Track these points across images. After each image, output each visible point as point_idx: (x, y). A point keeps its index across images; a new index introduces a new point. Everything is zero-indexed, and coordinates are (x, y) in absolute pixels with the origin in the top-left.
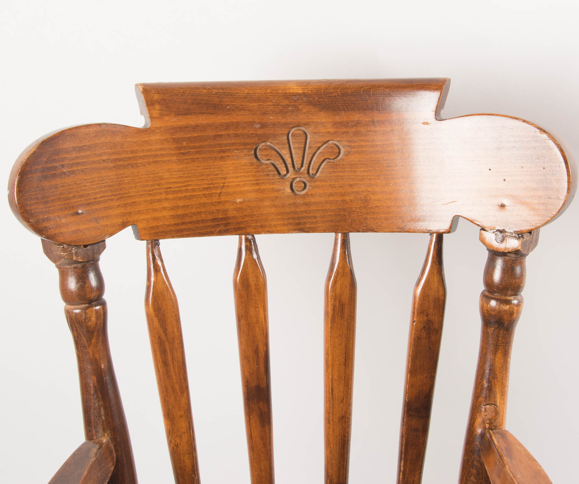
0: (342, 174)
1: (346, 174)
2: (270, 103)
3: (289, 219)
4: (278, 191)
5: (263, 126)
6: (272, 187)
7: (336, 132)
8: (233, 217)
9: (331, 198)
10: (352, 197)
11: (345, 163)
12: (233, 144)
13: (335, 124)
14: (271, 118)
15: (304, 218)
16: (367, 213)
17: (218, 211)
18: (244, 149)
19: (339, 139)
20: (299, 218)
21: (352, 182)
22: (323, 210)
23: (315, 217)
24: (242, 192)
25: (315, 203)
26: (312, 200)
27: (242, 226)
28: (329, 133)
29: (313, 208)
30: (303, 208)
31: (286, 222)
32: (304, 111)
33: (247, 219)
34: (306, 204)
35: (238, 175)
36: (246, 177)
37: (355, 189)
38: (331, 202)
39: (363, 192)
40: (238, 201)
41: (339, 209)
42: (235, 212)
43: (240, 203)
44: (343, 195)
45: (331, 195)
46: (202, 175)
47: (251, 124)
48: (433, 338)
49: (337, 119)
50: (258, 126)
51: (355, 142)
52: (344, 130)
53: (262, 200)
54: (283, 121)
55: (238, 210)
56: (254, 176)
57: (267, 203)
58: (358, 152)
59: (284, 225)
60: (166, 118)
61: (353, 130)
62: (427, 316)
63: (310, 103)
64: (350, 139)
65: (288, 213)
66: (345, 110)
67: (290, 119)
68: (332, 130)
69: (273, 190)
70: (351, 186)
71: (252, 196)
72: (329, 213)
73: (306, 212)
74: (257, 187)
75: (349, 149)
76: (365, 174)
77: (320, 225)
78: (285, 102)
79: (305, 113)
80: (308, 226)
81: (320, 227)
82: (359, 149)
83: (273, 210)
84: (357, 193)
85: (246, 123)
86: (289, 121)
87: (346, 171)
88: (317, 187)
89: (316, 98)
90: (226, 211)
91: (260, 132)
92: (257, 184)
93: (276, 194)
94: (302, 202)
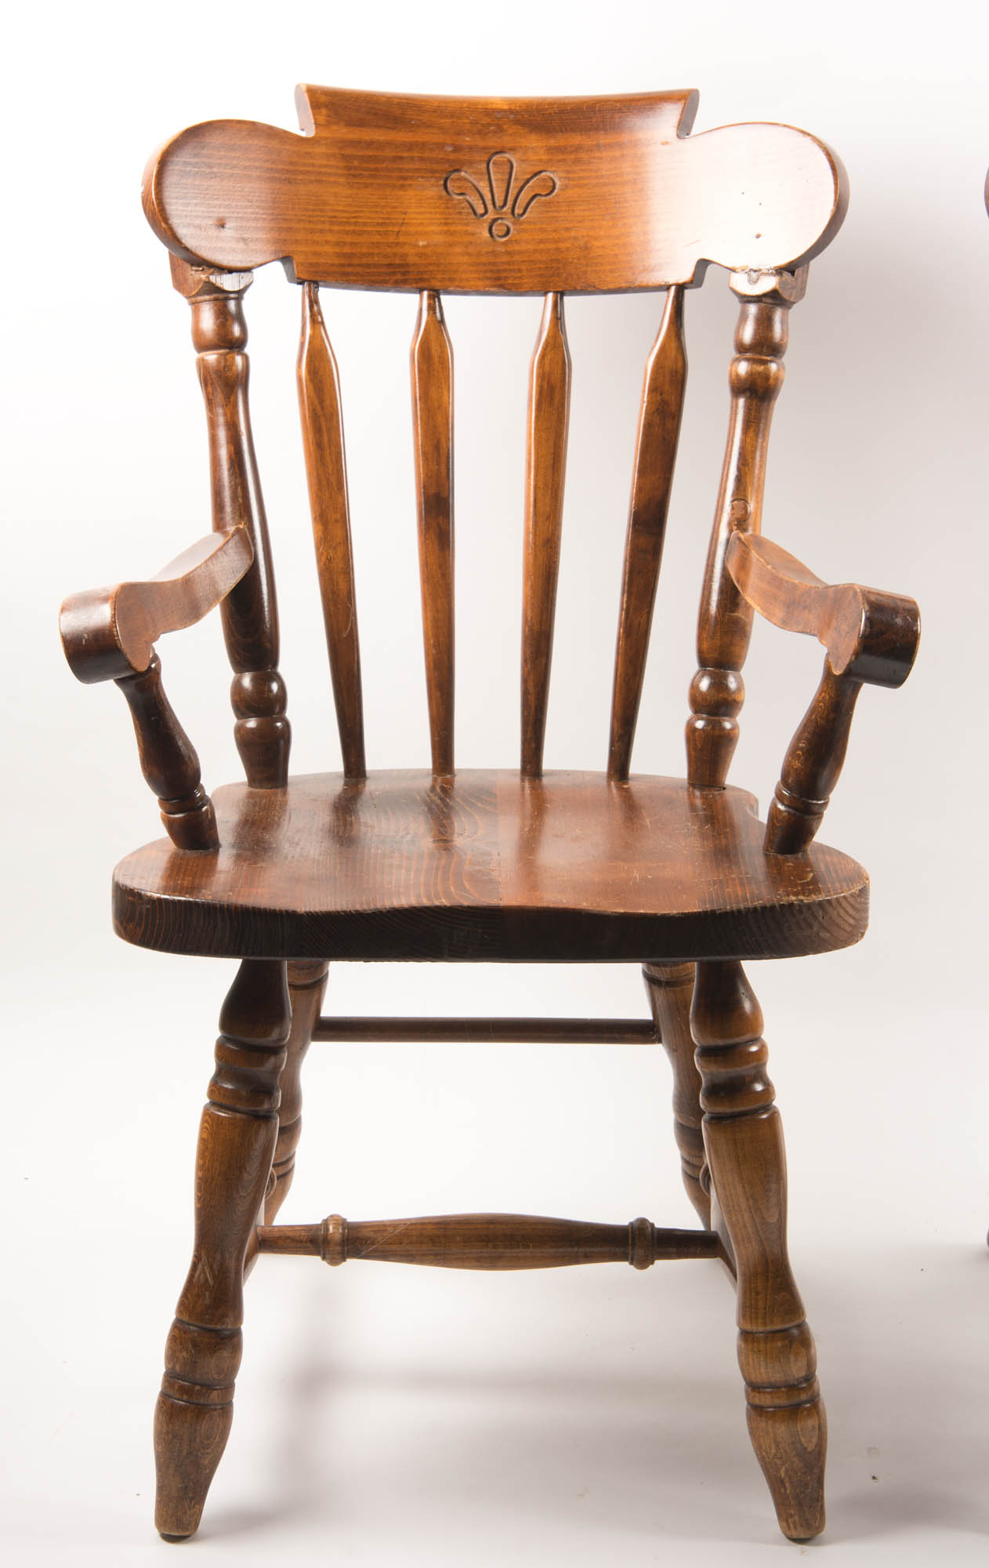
0: (555, 214)
1: (561, 214)
2: (467, 121)
3: (486, 271)
4: (473, 234)
5: (457, 149)
6: (464, 228)
7: (550, 160)
8: (414, 265)
9: (542, 246)
10: (568, 245)
11: (560, 200)
12: (416, 170)
13: (549, 150)
14: (467, 139)
15: (505, 271)
16: (587, 265)
17: (395, 254)
18: (432, 177)
19: (554, 169)
20: (498, 271)
21: (567, 226)
22: (531, 261)
23: (520, 271)
24: (426, 233)
25: (520, 253)
26: (517, 248)
27: (425, 276)
28: (541, 161)
29: (517, 258)
30: (504, 259)
31: (481, 275)
32: (510, 131)
33: (431, 268)
34: (509, 253)
35: (423, 210)
36: (431, 213)
37: (573, 234)
38: (542, 251)
39: (583, 237)
40: (421, 243)
41: (551, 260)
42: (416, 258)
43: (424, 246)
44: (556, 241)
45: (541, 241)
46: (377, 206)
47: (441, 146)
48: (669, 425)
49: (552, 142)
50: (450, 149)
51: (574, 172)
52: (561, 157)
53: (451, 245)
54: (482, 144)
55: (420, 255)
56: (442, 213)
57: (458, 250)
58: (579, 186)
59: (479, 279)
60: (335, 127)
61: (572, 156)
62: (661, 394)
63: (517, 122)
64: (568, 168)
65: (485, 264)
66: (562, 132)
67: (492, 142)
68: (544, 157)
69: (467, 233)
70: (567, 229)
71: (439, 239)
72: (538, 266)
73: (508, 263)
74: (445, 228)
75: (567, 182)
76: (586, 213)
77: (526, 281)
78: (487, 120)
79: (510, 135)
80: (510, 282)
81: (526, 283)
82: (580, 182)
83: (466, 259)
84: (575, 238)
85: (434, 144)
86: (490, 144)
87: (562, 211)
88: (524, 231)
89: (526, 116)
90: (404, 256)
91: (452, 157)
92: (446, 224)
93: (470, 238)
94: (503, 251)
